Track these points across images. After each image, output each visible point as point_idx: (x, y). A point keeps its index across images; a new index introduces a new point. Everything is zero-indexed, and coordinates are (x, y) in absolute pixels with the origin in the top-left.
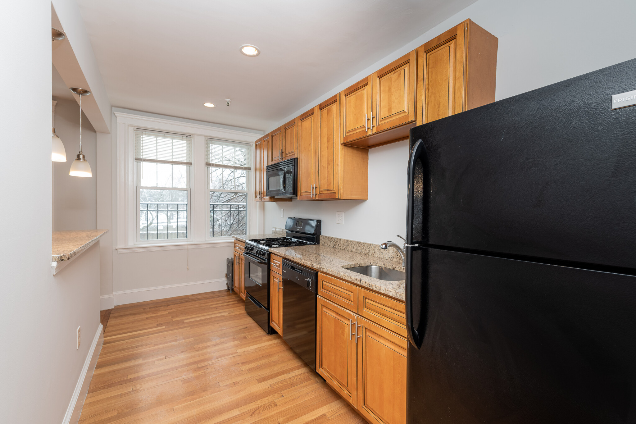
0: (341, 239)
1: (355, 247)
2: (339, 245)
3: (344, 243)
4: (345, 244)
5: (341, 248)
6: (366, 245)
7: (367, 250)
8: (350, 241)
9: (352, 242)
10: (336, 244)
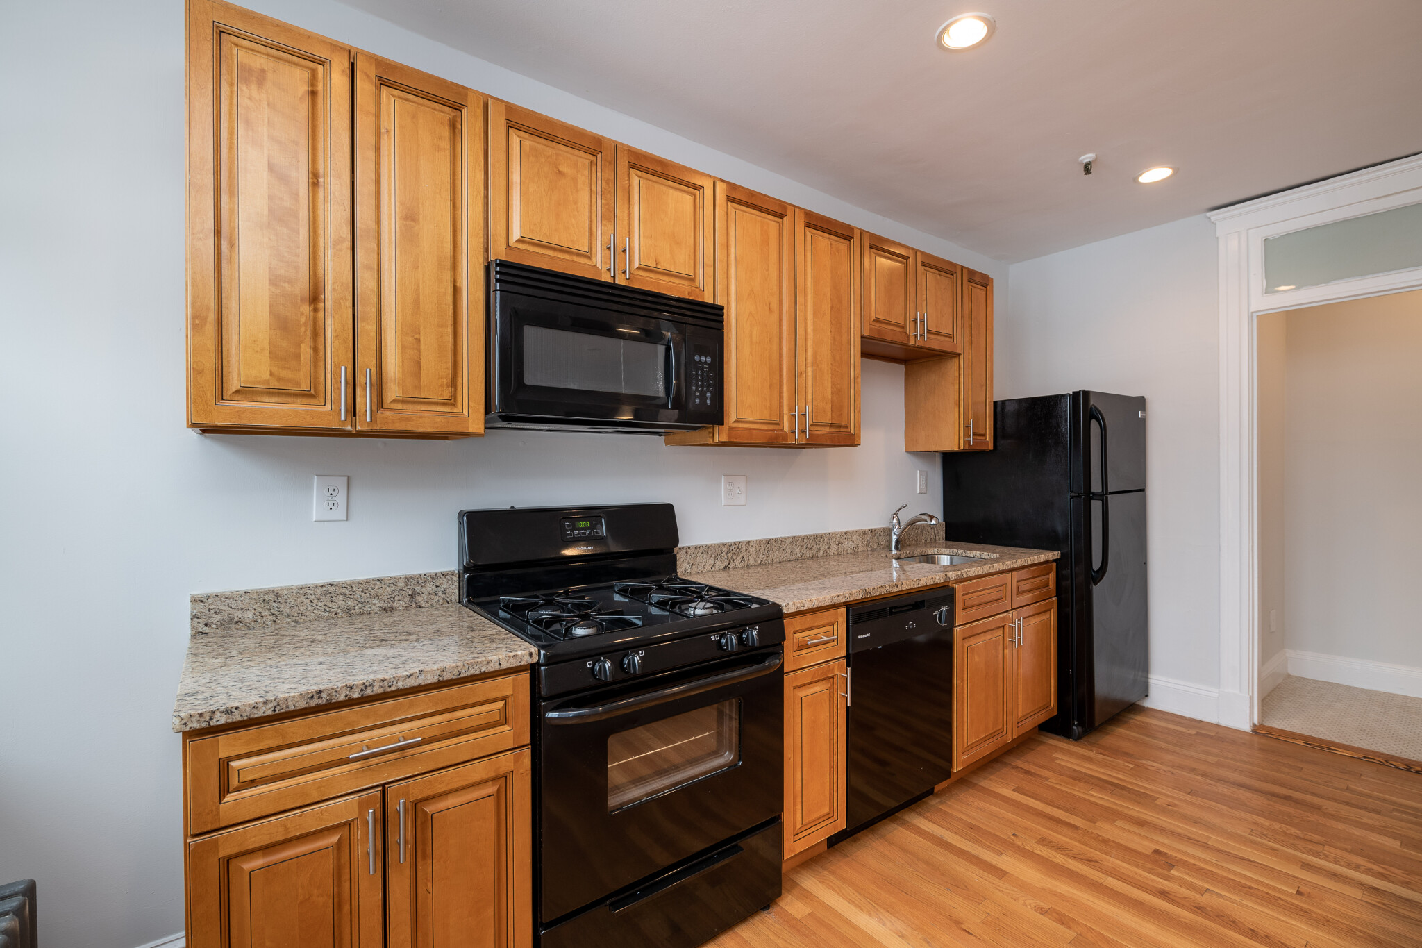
0: (749, 542)
1: (788, 550)
2: (745, 558)
3: (758, 548)
4: (762, 550)
5: (751, 562)
6: (812, 538)
7: (816, 547)
8: (776, 540)
9: (780, 542)
10: (734, 557)
